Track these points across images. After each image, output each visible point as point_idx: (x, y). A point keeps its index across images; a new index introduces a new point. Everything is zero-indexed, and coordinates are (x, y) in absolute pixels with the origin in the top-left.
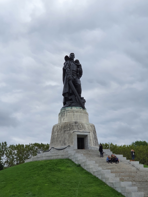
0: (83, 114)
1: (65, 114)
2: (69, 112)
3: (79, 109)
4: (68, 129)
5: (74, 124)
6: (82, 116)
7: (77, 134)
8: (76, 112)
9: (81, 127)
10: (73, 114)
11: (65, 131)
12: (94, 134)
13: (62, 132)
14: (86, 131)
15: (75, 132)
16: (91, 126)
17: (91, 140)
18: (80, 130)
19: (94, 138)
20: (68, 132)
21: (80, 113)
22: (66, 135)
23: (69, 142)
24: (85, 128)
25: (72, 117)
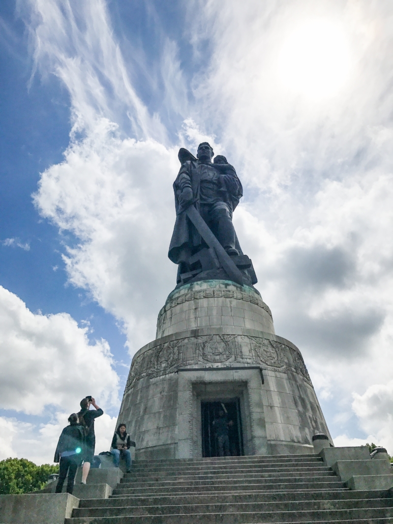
1: (169, 313)
2: (179, 300)
3: (220, 286)
4: (163, 365)
5: (186, 341)
6: (230, 309)
7: (194, 379)
8: (205, 297)
9: (221, 350)
10: (194, 307)
11: (150, 376)
12: (294, 382)
13: (139, 386)
14: (246, 365)
15: (182, 373)
16: (271, 344)
17: (271, 407)
18: (215, 361)
19: (290, 400)
20: (161, 377)
21: (223, 298)
22: (151, 392)
23: (158, 428)
24: (241, 352)
25: (189, 320)
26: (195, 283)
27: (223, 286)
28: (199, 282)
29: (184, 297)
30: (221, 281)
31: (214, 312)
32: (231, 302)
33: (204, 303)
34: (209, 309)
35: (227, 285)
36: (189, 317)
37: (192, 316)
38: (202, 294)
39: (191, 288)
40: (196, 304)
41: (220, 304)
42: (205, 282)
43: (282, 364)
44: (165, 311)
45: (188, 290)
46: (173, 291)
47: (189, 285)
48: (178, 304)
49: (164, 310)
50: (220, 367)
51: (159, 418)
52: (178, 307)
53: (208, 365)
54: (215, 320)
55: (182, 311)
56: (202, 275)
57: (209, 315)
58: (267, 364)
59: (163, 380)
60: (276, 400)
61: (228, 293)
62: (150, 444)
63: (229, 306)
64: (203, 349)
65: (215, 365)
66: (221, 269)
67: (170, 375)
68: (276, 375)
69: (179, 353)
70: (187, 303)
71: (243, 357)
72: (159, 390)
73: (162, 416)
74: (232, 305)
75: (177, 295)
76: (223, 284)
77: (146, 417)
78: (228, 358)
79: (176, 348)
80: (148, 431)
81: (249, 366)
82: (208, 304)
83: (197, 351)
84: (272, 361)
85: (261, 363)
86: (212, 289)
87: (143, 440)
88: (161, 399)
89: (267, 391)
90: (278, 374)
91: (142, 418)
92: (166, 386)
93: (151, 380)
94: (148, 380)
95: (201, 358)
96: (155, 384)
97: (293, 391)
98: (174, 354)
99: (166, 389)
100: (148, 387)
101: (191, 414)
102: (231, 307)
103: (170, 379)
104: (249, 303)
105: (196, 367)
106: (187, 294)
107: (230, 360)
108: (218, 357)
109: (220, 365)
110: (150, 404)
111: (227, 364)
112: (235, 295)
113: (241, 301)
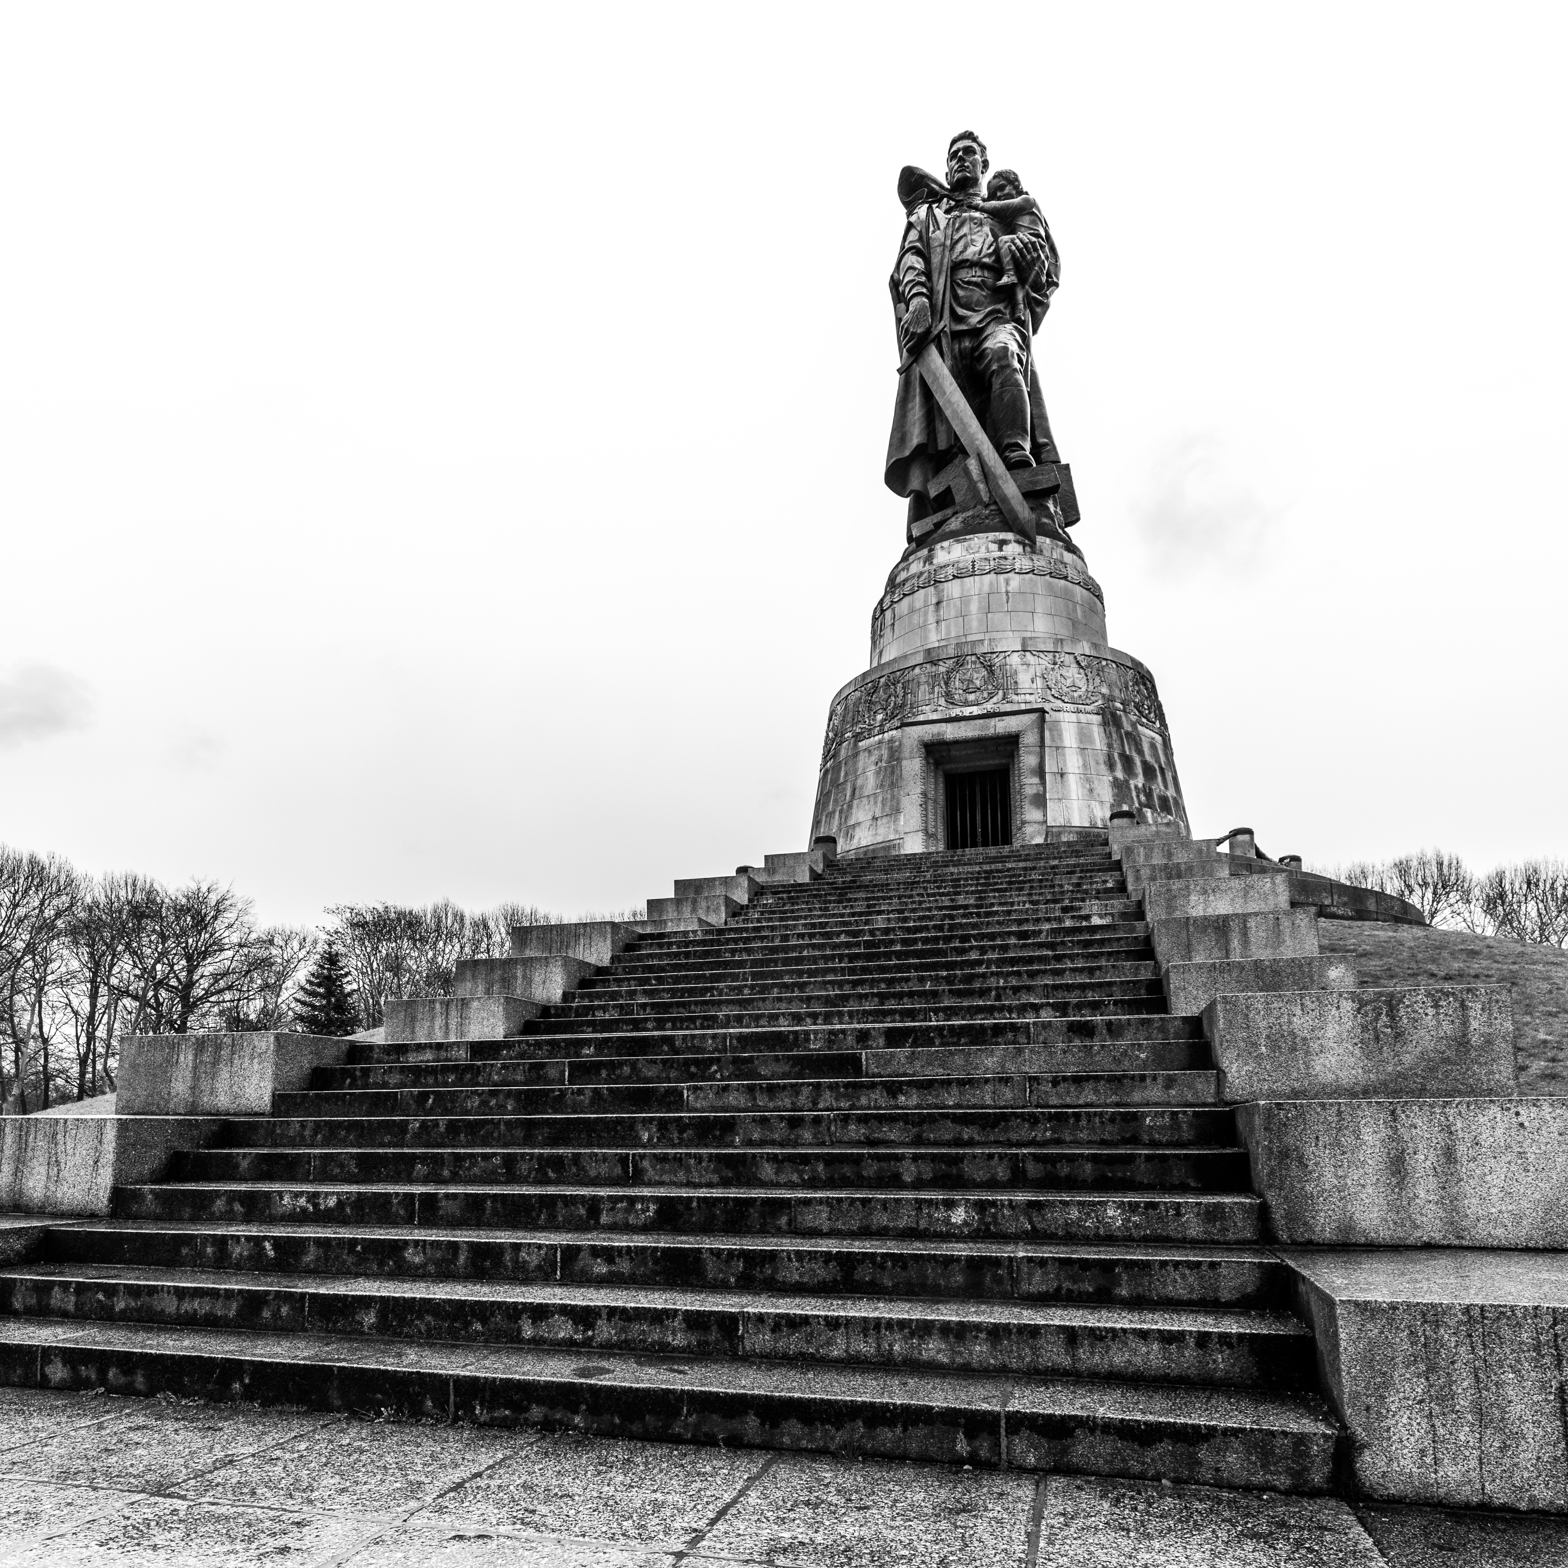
0: (1015, 581)
1: (888, 614)
2: (907, 588)
3: (987, 548)
4: (880, 717)
5: (917, 670)
6: (1004, 597)
7: (927, 738)
8: (955, 577)
9: (978, 683)
10: (934, 601)
11: (858, 737)
12: (1113, 730)
13: (843, 753)
14: (1023, 707)
15: (908, 729)
16: (1078, 663)
17: (1062, 775)
18: (967, 704)
19: (1101, 761)
20: (877, 738)
21: (992, 576)
22: (860, 764)
23: (875, 819)
24: (1016, 683)
25: (924, 627)
26: (938, 546)
27: (994, 547)
28: (946, 544)
29: (915, 581)
30: (992, 536)
31: (974, 607)
32: (1007, 582)
33: (953, 589)
34: (965, 599)
35: (1002, 543)
36: (925, 620)
37: (931, 619)
38: (950, 571)
39: (929, 559)
40: (939, 593)
41: (986, 589)
42: (958, 541)
43: (1093, 699)
44: (883, 611)
45: (925, 563)
46: (897, 566)
47: (925, 552)
48: (905, 595)
49: (880, 611)
50: (975, 713)
51: (876, 803)
52: (906, 600)
53: (956, 712)
54: (975, 624)
55: (912, 611)
56: (955, 524)
57: (963, 615)
58: (1063, 701)
59: (880, 742)
60: (1073, 763)
61: (1002, 562)
62: (864, 843)
63: (1004, 590)
64: (946, 684)
65: (967, 711)
66: (993, 507)
67: (891, 733)
68: (1078, 718)
69: (905, 694)
70: (922, 591)
71: (1019, 691)
72: (873, 758)
73: (880, 798)
74: (1010, 589)
75: (903, 576)
76: (994, 542)
77: (855, 802)
78: (991, 696)
79: (900, 685)
80: (859, 824)
81: (1028, 707)
82: (962, 590)
83: (936, 689)
84: (1076, 695)
85: (1052, 699)
86: (970, 557)
87: (852, 837)
88: (878, 773)
89: (1057, 748)
90: (1083, 718)
91: (850, 807)
92: (885, 752)
93: (860, 744)
94: (855, 744)
95: (942, 701)
96: (868, 750)
97: (1110, 746)
98: (897, 696)
99: (885, 757)
100: (856, 755)
101: (924, 794)
102: (1007, 593)
103: (891, 740)
104: (1048, 577)
105: (935, 716)
106: (921, 573)
107: (995, 700)
108: (971, 697)
109: (976, 710)
110: (859, 782)
111: (989, 707)
112: (1017, 566)
113: (1030, 575)
